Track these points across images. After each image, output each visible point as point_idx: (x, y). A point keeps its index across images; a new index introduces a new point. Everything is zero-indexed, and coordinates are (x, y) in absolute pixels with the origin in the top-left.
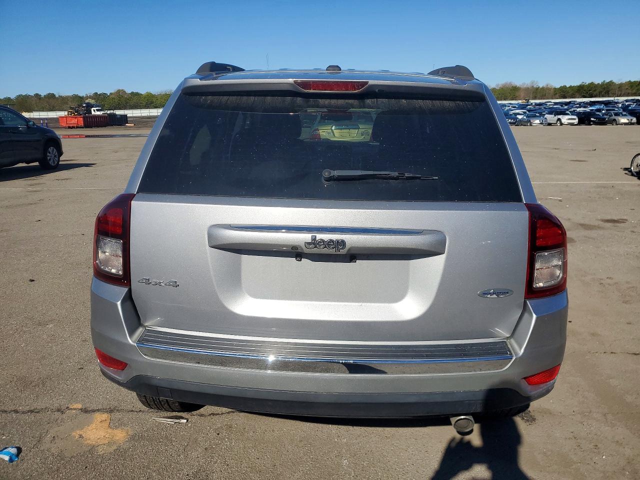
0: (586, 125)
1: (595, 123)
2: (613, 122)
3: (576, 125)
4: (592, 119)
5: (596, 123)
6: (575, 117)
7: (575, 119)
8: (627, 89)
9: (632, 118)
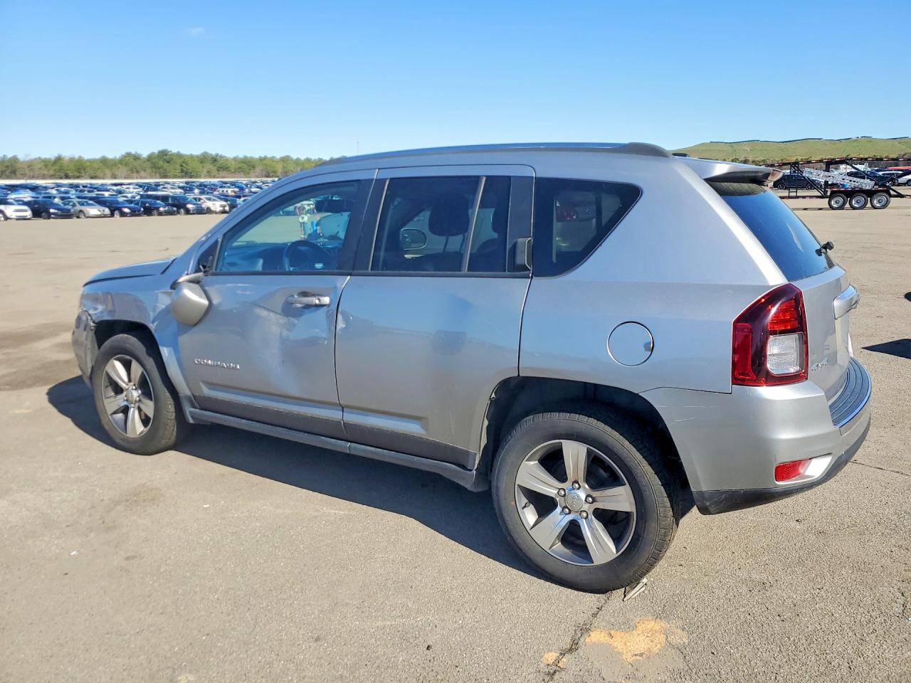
0: (45, 219)
1: (57, 216)
2: (80, 214)
3: (29, 219)
4: (52, 211)
5: (59, 215)
6: (25, 207)
7: (25, 211)
8: (40, 169)
9: (104, 208)
